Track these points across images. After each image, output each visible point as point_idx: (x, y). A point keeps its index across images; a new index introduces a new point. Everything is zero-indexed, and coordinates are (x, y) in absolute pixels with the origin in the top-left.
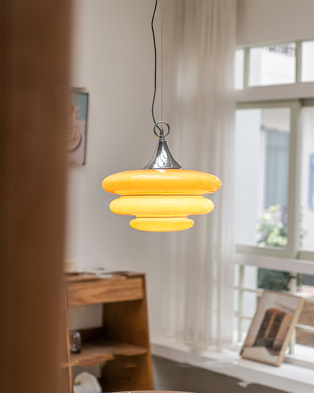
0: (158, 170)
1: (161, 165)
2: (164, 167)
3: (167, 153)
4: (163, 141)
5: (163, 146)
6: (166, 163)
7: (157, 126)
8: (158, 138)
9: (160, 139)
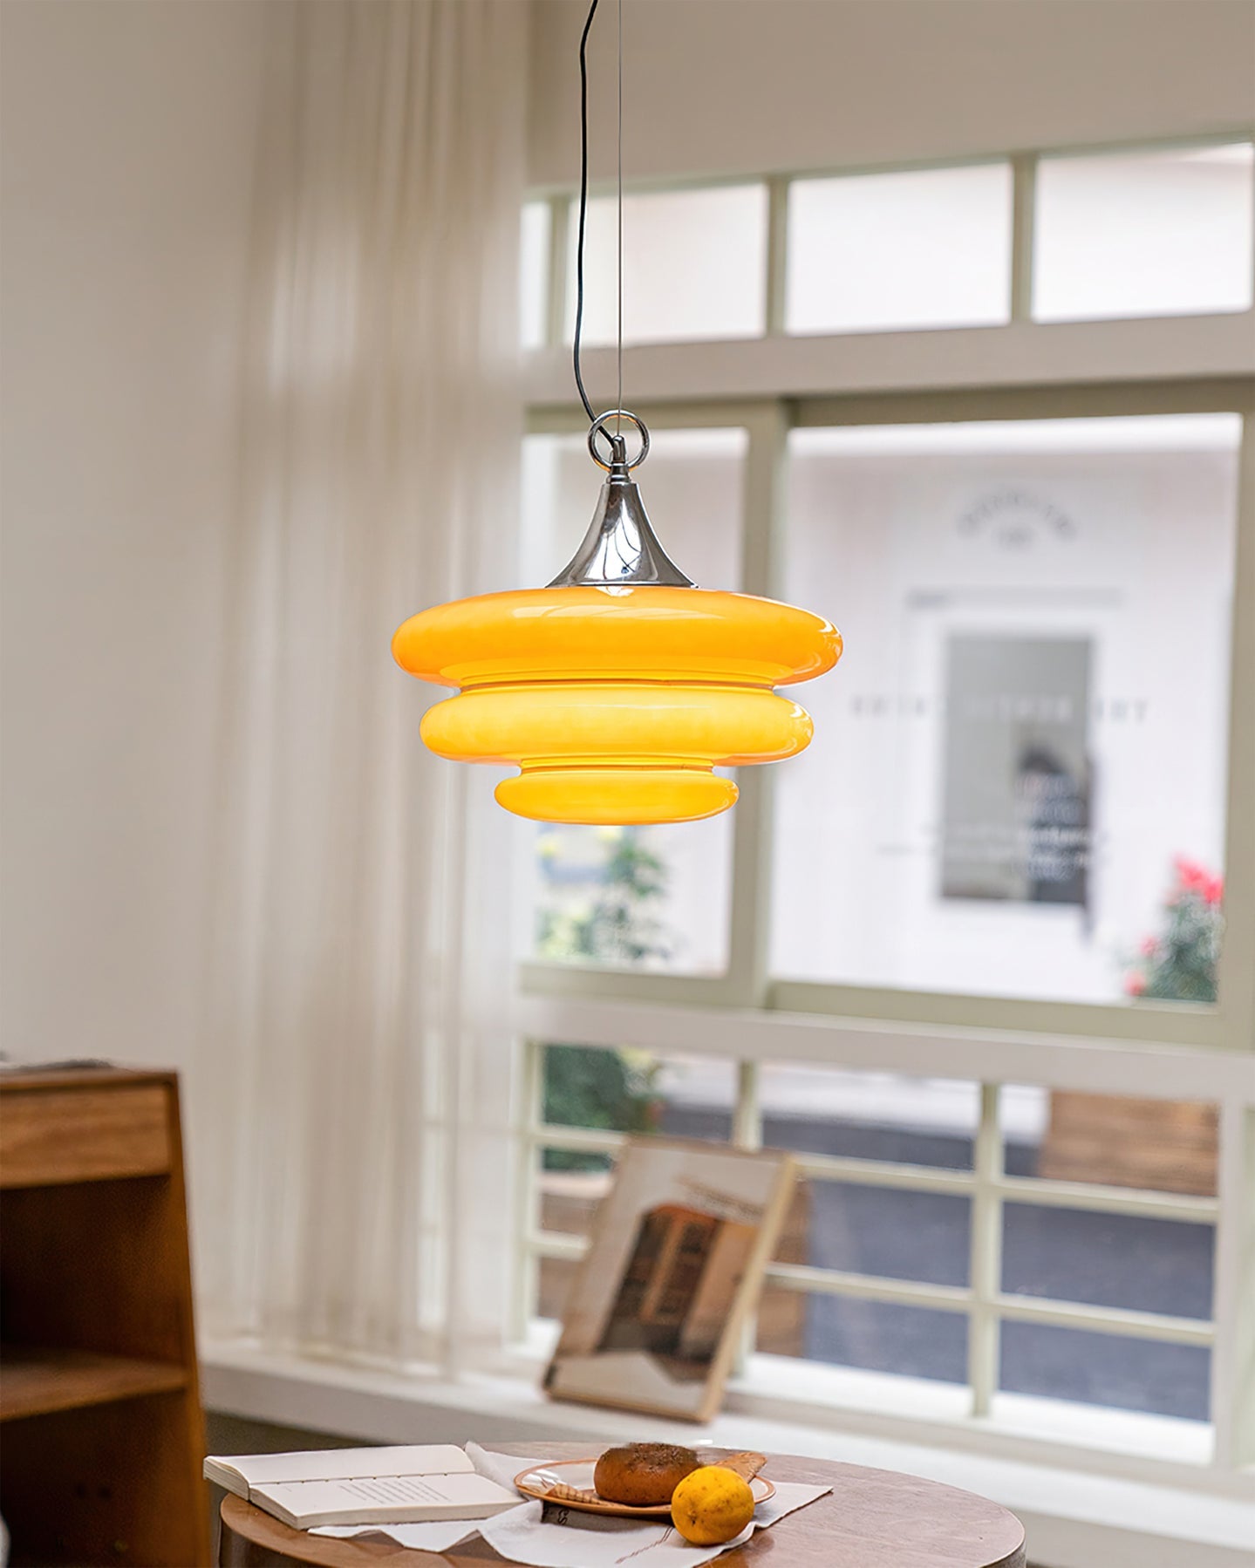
0: (603, 589)
1: (614, 572)
2: (625, 579)
3: (640, 532)
4: (623, 483)
5: (624, 503)
6: (634, 566)
7: (601, 429)
8: (606, 474)
9: (614, 476)
